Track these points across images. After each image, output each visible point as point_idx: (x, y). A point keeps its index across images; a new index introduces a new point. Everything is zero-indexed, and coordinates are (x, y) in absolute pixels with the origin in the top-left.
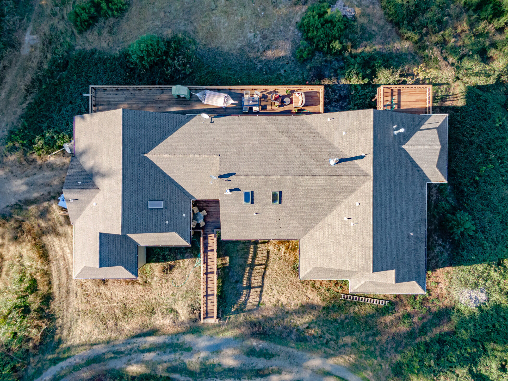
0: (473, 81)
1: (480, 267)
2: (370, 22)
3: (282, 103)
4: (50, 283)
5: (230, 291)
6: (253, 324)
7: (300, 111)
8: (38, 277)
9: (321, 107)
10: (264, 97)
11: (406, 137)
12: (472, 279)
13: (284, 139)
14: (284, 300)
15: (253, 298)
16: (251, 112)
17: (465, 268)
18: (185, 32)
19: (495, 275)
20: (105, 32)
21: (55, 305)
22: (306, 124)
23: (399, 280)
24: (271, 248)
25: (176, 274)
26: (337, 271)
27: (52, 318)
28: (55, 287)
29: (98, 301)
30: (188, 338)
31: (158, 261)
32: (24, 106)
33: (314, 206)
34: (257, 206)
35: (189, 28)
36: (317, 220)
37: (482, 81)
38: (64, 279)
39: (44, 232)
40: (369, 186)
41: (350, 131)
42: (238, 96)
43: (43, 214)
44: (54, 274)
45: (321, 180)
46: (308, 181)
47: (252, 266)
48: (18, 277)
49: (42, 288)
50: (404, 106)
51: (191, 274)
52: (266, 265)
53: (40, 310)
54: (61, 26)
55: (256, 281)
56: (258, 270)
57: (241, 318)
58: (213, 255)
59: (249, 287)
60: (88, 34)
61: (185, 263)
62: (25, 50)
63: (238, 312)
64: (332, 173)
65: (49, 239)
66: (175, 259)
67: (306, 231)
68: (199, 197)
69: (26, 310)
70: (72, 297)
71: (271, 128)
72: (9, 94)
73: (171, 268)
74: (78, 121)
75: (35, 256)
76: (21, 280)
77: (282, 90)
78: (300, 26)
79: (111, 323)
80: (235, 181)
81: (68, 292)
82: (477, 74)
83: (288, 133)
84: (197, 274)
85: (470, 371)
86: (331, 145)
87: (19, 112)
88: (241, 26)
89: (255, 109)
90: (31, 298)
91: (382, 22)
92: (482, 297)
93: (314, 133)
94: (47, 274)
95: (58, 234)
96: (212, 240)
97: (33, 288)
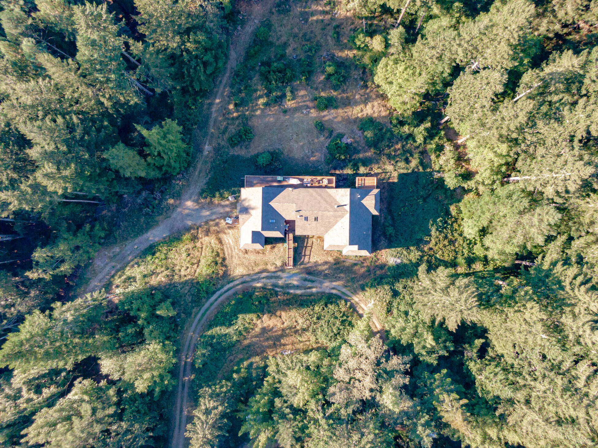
0: (402, 171)
1: (399, 249)
2: (358, 145)
3: (319, 183)
4: (224, 254)
5: (297, 255)
6: (306, 269)
7: (326, 187)
8: (219, 251)
9: (334, 185)
10: (312, 180)
11: (362, 198)
12: (395, 254)
13: (319, 198)
14: (318, 260)
15: (307, 259)
16: (307, 187)
17: (393, 249)
18: (278, 149)
19: (405, 252)
20: (243, 148)
21: (227, 262)
22: (327, 192)
23: (359, 249)
24: (314, 240)
25: (276, 250)
26: (338, 246)
27: (226, 266)
28: (226, 255)
29: (244, 260)
30: (279, 273)
31: (269, 244)
32: (207, 179)
33: (329, 222)
34: (309, 222)
35: (280, 147)
36: (331, 228)
37: (405, 171)
38: (230, 252)
39: (218, 232)
40: (348, 216)
41: (342, 196)
42: (302, 180)
43: (217, 224)
44: (226, 250)
45: (331, 213)
46: (327, 213)
47: (306, 247)
48: (211, 251)
49: (221, 255)
50: (366, 185)
51: (282, 250)
52: (312, 247)
53: (221, 263)
54: (223, 143)
55: (308, 253)
56: (309, 249)
57: (302, 266)
58: (291, 242)
59: (305, 255)
60: (236, 148)
61: (280, 245)
62: (206, 153)
63: (301, 264)
64: (335, 211)
65: (222, 235)
66: (276, 243)
67: (327, 232)
68: (287, 218)
69: (216, 263)
70: (234, 259)
71: (314, 194)
72: (199, 173)
73: (274, 247)
74: (243, 190)
75: (217, 242)
76: (212, 252)
77: (319, 178)
78: (327, 148)
79: (250, 268)
80: (301, 213)
81: (232, 257)
82: (403, 169)
83: (320, 195)
84: (284, 250)
85: (391, 288)
86: (336, 200)
87: (205, 181)
88: (302, 147)
89: (309, 185)
90: (218, 259)
91: (363, 145)
92: (399, 261)
93: (330, 196)
94: (223, 250)
95: (225, 233)
96: (291, 236)
97: (218, 255)
